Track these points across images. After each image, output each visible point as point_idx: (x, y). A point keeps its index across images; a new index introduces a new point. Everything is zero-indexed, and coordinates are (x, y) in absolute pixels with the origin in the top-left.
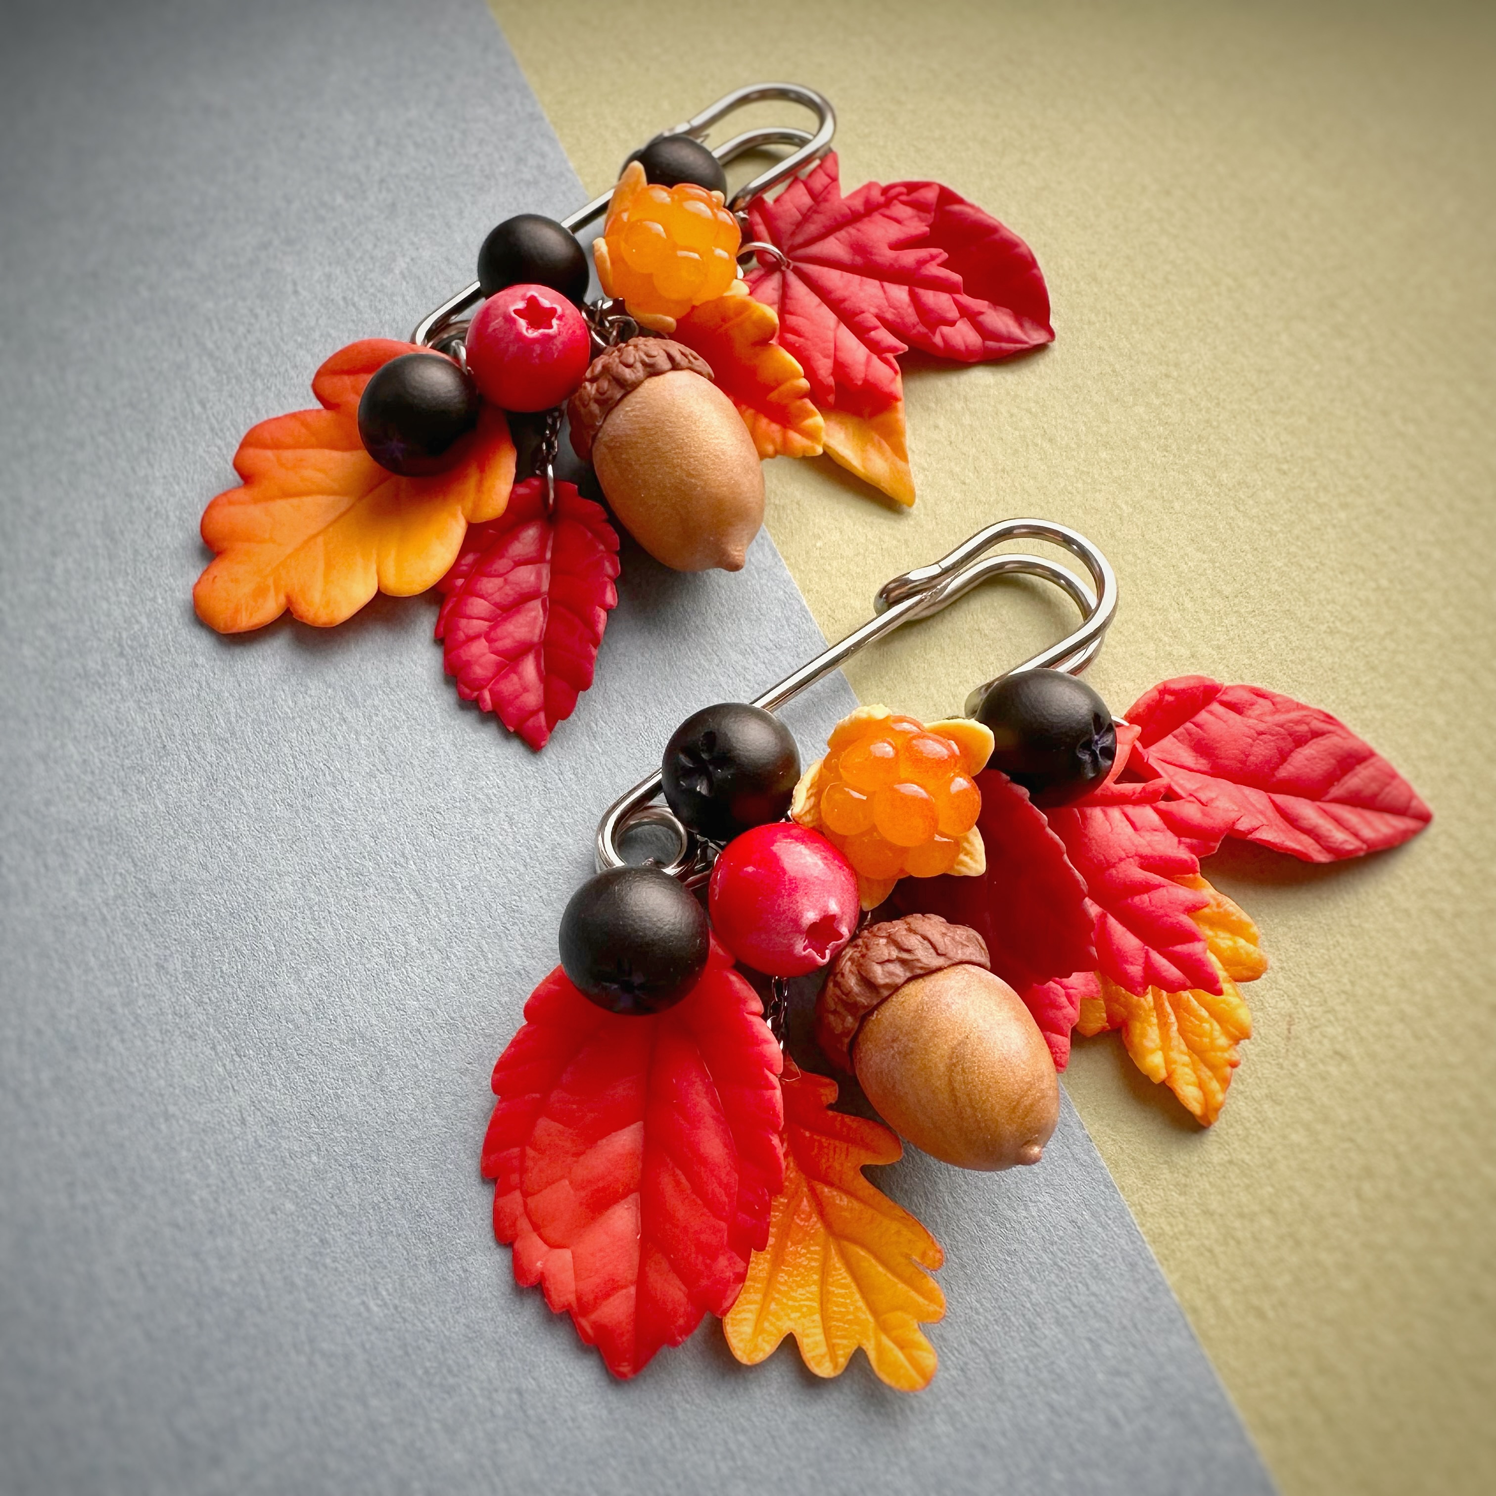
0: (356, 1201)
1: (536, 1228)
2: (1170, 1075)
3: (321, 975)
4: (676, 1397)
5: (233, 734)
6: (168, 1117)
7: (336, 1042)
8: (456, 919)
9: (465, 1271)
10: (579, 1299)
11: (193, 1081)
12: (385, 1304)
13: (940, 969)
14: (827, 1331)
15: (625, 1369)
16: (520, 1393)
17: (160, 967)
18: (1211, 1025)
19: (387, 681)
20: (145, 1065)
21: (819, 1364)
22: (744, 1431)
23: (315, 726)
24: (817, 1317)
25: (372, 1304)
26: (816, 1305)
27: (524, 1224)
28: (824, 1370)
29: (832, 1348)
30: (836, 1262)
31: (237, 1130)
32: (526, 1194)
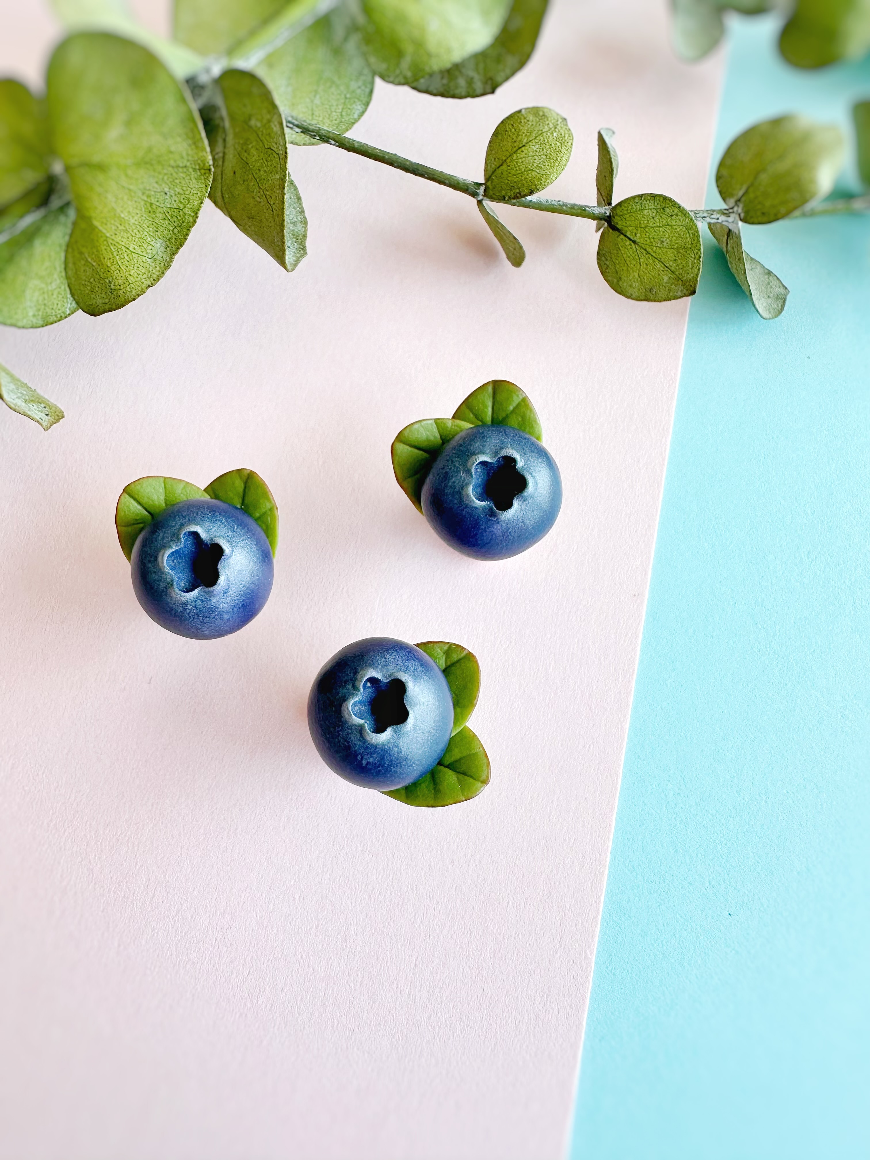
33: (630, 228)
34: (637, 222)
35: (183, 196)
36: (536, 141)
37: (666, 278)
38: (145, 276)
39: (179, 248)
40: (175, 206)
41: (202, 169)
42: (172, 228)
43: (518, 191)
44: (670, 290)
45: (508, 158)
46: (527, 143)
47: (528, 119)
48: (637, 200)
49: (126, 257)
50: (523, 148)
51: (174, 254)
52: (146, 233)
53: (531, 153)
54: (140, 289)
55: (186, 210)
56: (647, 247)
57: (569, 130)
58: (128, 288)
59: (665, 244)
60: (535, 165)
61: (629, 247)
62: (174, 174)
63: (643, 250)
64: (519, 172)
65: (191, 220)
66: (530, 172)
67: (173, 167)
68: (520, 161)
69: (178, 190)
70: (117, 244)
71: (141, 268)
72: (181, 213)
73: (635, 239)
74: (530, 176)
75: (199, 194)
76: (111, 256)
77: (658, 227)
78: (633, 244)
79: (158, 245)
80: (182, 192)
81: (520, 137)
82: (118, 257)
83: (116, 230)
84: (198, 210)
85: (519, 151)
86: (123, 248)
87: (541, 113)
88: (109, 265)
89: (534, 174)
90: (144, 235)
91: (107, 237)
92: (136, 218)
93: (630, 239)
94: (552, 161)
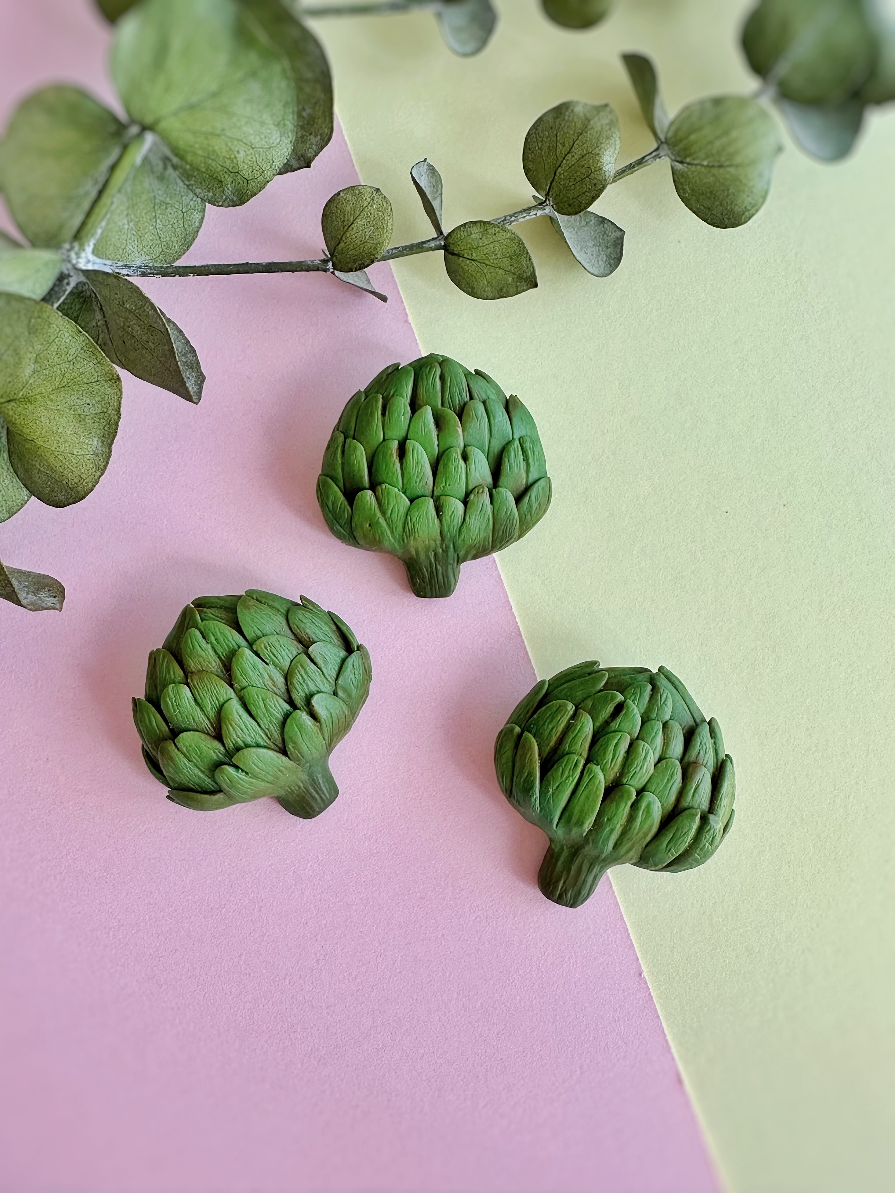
33: (465, 251)
34: (469, 245)
35: (103, 402)
36: (361, 216)
37: (510, 279)
38: (94, 470)
39: (113, 440)
40: (99, 411)
41: (112, 379)
42: (102, 428)
43: (360, 262)
44: (517, 287)
45: (342, 237)
46: (354, 220)
47: (347, 199)
48: (462, 229)
49: (74, 461)
50: (352, 226)
51: (111, 445)
52: (83, 438)
53: (361, 229)
54: (93, 481)
55: (109, 412)
56: (485, 261)
57: (385, 197)
58: (84, 483)
59: (498, 256)
60: (367, 237)
61: (471, 264)
62: (90, 388)
63: (482, 264)
64: (356, 246)
65: (116, 417)
66: (365, 244)
67: (87, 384)
68: (354, 236)
69: (97, 399)
70: (62, 454)
71: (88, 465)
72: (106, 415)
73: (473, 258)
74: (366, 247)
75: (116, 397)
76: (61, 464)
77: (487, 245)
78: (472, 262)
79: (96, 442)
80: (101, 400)
81: (346, 216)
82: (67, 463)
83: (57, 443)
84: (119, 409)
85: (350, 228)
86: (70, 455)
87: (357, 192)
88: (62, 471)
89: (369, 245)
90: (81, 440)
91: (53, 451)
92: (71, 429)
93: (468, 259)
94: (380, 230)
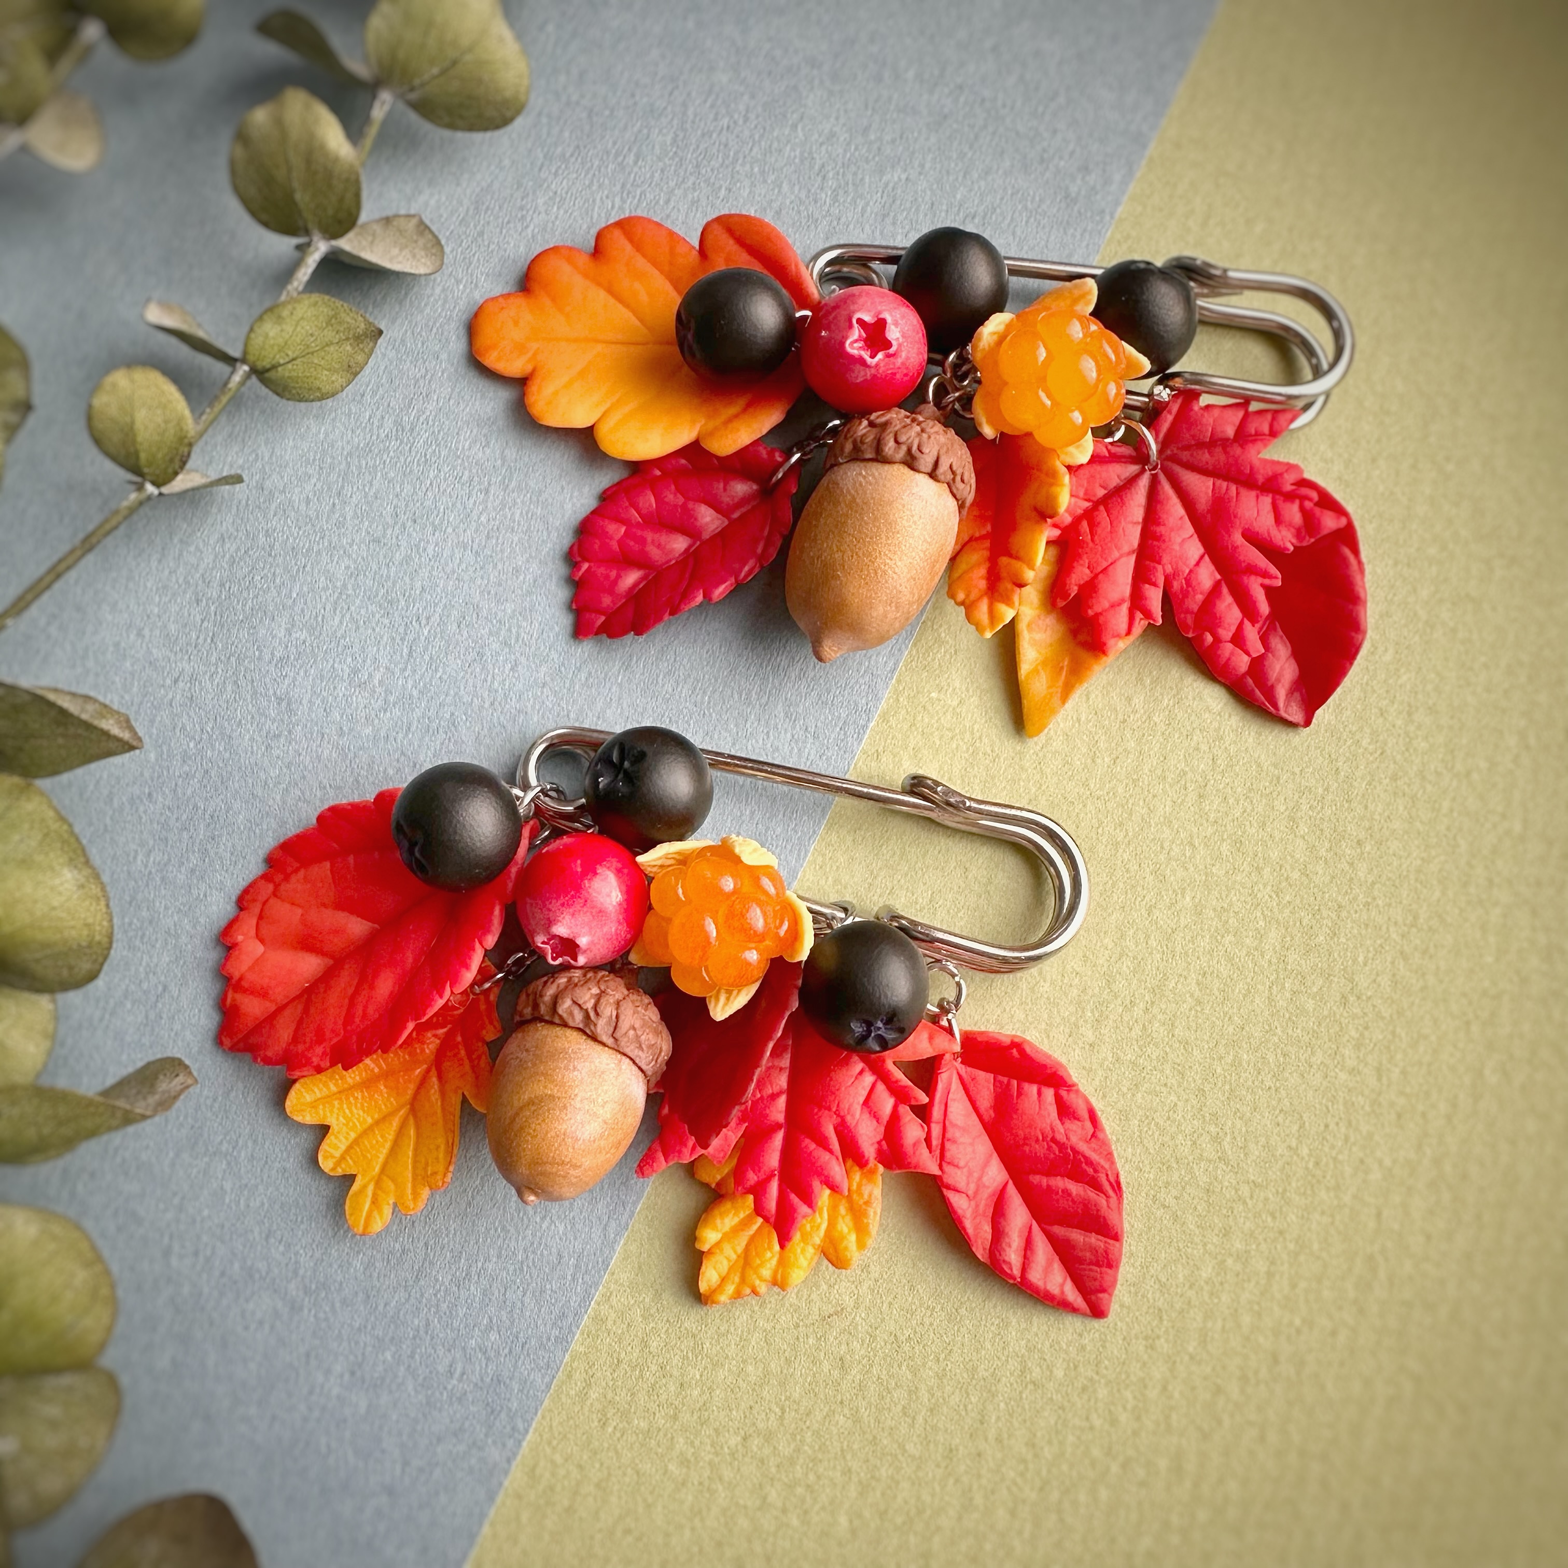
0: (189, 792)
1: (261, 917)
2: (710, 1252)
3: (304, 642)
4: (240, 1085)
5: (412, 430)
6: (140, 634)
7: (271, 692)
8: (415, 693)
9: (205, 896)
10: (241, 979)
11: (172, 628)
12: (146, 866)
13: (604, 1045)
14: (350, 1147)
15: (227, 1042)
16: (165, 988)
17: (222, 539)
18: (771, 1258)
19: (540, 492)
20: (157, 589)
21: (325, 1158)
22: (255, 1142)
23: (465, 478)
24: (353, 1135)
25: (140, 857)
26: (360, 1128)
27: (256, 909)
28: (326, 1164)
29: (343, 1158)
30: (395, 1123)
31: (168, 682)
32: (275, 894)
33: (277, 356)
36: (136, 408)
45: (135, 446)
46: (133, 419)
47: (105, 403)
50: (136, 427)
51: (87, 862)
52: (49, 881)
53: (147, 421)
56: (306, 351)
61: (295, 367)
62: (8, 822)
63: (307, 357)
64: (158, 444)
65: (65, 827)
66: (166, 433)
68: (147, 436)
71: (83, 905)
73: (291, 357)
75: (44, 807)
78: (294, 362)
81: (120, 422)
85: (135, 430)
90: (50, 885)
92: (28, 884)
93: (288, 362)
94: (169, 405)
